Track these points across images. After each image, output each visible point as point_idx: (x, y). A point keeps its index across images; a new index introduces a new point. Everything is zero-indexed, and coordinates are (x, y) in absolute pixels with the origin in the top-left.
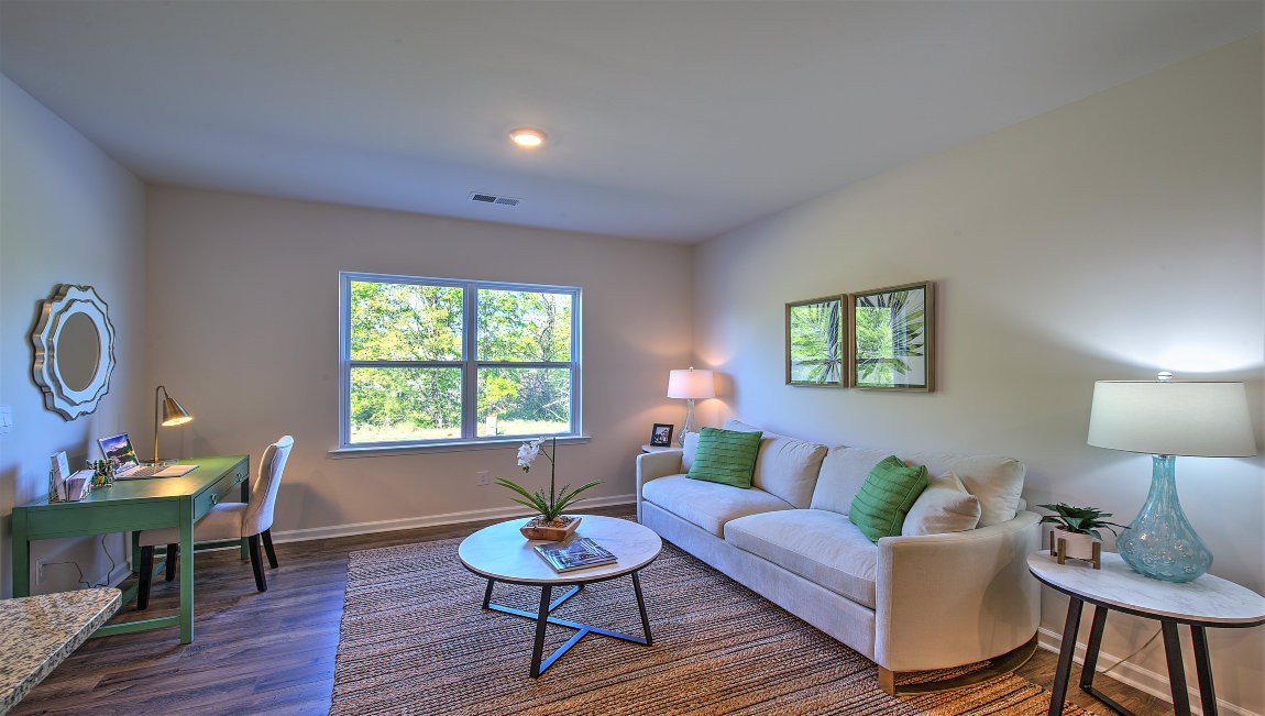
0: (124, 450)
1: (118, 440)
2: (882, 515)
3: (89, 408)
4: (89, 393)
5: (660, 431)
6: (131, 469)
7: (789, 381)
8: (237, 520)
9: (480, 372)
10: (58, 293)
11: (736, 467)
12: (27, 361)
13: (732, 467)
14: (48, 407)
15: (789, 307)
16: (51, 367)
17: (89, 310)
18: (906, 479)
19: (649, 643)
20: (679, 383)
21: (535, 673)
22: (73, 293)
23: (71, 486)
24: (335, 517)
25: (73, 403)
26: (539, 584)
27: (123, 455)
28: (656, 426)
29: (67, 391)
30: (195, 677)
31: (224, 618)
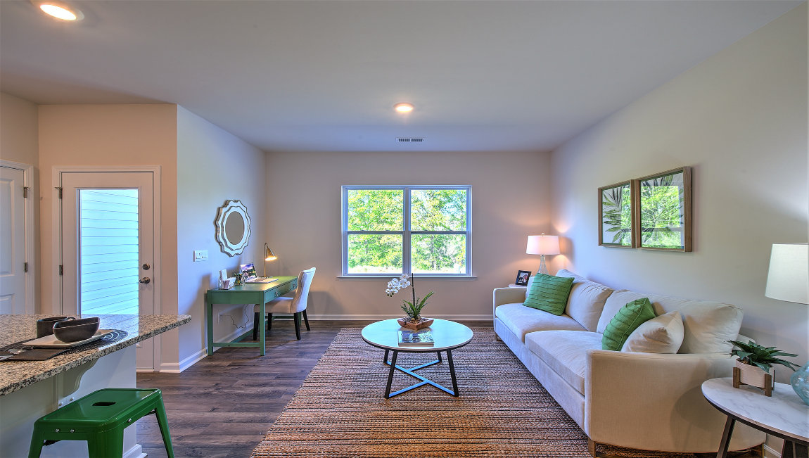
0: (251, 271)
1: (248, 266)
2: (613, 337)
3: (239, 252)
4: (239, 246)
5: (522, 275)
6: (253, 279)
7: (601, 243)
8: (289, 306)
9: (413, 236)
10: (226, 204)
11: (553, 300)
12: (214, 232)
13: (550, 300)
14: (222, 251)
15: (601, 191)
16: (222, 235)
17: (238, 210)
18: (632, 313)
19: (457, 394)
20: (534, 244)
21: (387, 396)
22: (231, 204)
23: (226, 283)
24: (341, 311)
25: (232, 250)
26: (384, 348)
27: (250, 273)
28: (520, 272)
29: (229, 244)
30: (259, 369)
31: (280, 348)
